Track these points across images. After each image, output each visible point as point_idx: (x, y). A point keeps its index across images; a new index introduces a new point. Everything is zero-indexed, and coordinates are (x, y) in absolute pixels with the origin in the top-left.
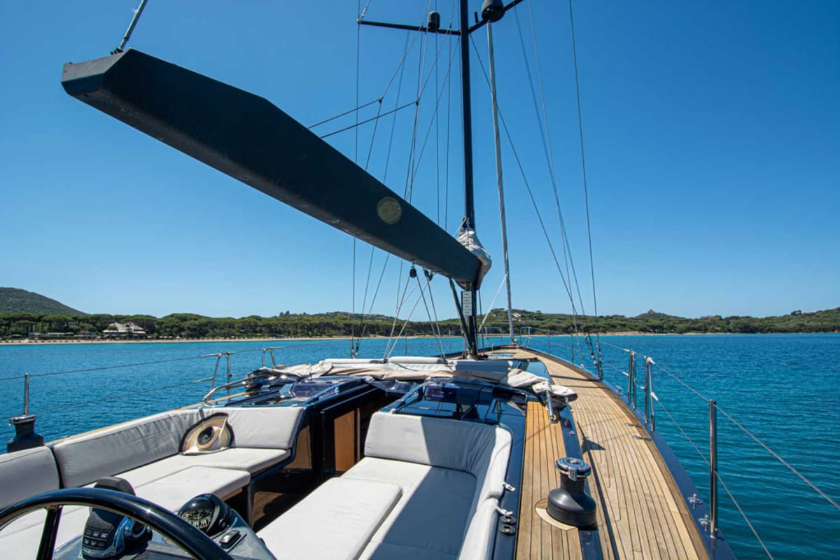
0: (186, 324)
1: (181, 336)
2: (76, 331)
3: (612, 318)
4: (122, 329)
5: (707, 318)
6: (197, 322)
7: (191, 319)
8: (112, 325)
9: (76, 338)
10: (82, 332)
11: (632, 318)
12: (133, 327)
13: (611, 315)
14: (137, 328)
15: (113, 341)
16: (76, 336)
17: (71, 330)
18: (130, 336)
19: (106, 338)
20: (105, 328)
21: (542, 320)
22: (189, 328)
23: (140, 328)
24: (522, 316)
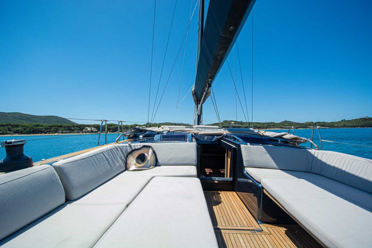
0: (111, 127)
1: (110, 132)
2: (73, 130)
3: (270, 123)
4: (89, 129)
5: (308, 123)
6: (115, 127)
7: (113, 125)
8: (86, 128)
9: (74, 133)
10: (75, 130)
11: (278, 123)
12: (93, 129)
13: (269, 122)
14: (94, 129)
15: (86, 134)
16: (73, 132)
17: (72, 130)
18: (92, 132)
19: (84, 133)
20: (83, 129)
21: (242, 124)
22: (112, 129)
23: (96, 129)
24: (235, 123)
